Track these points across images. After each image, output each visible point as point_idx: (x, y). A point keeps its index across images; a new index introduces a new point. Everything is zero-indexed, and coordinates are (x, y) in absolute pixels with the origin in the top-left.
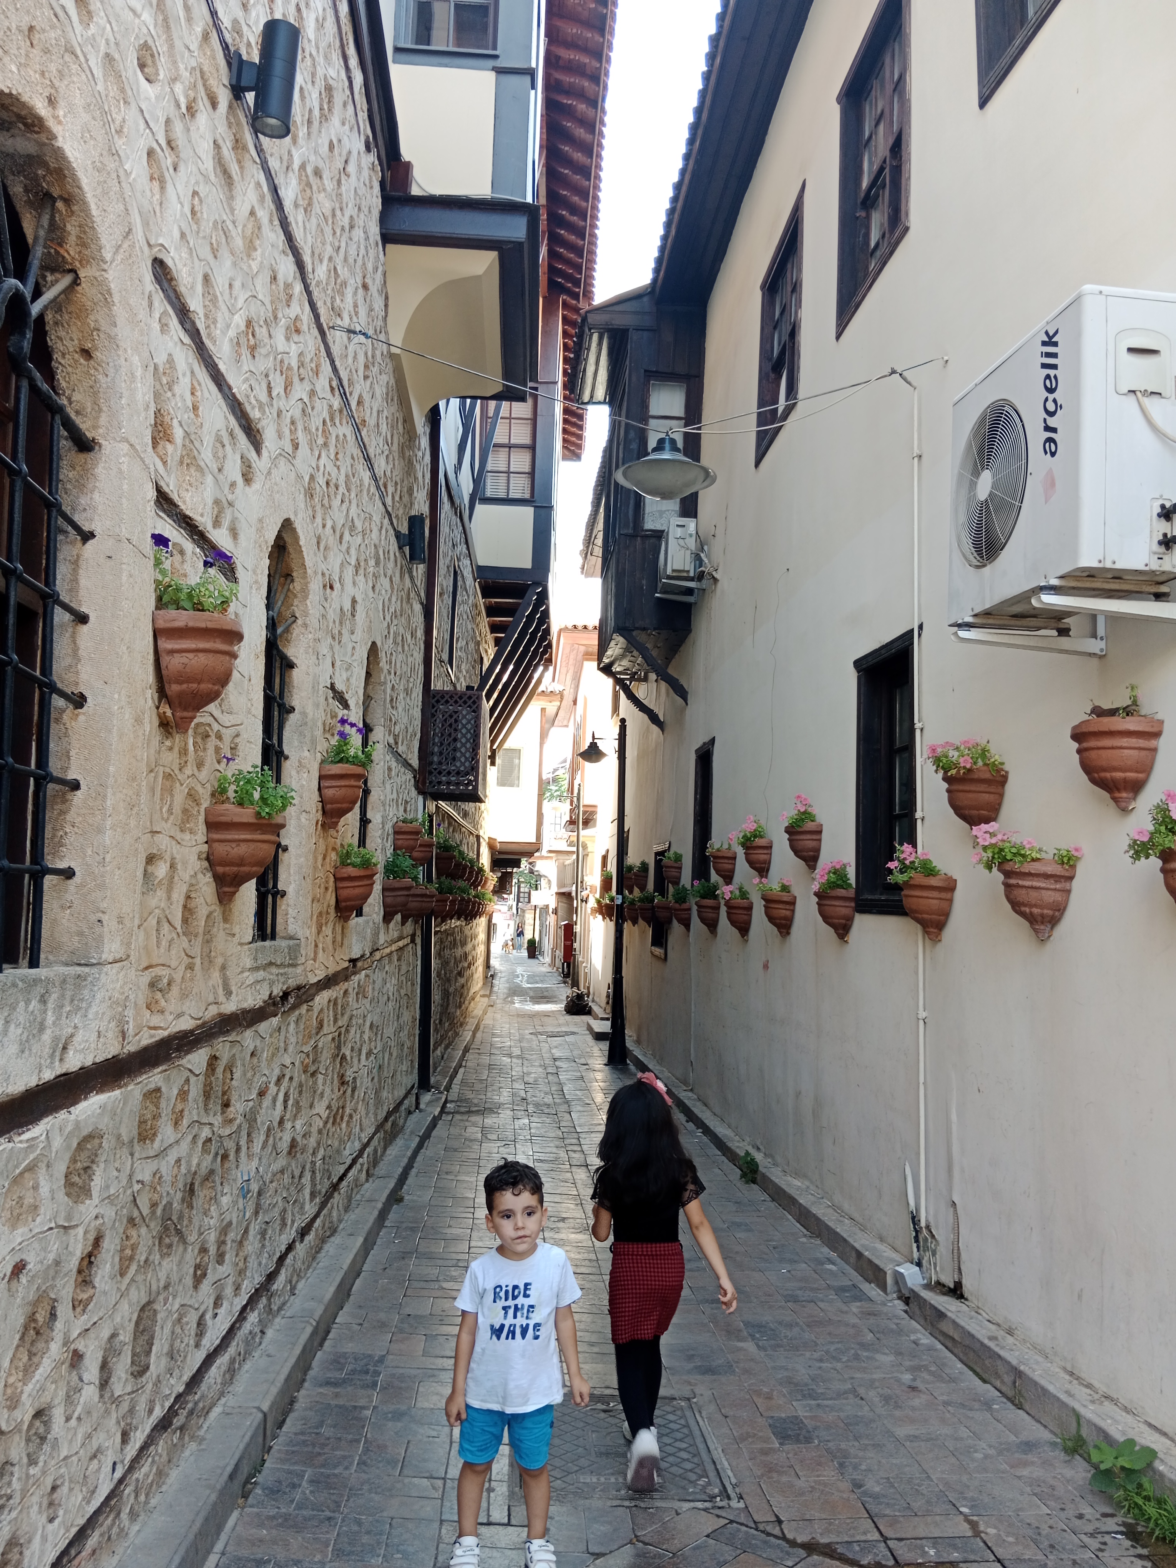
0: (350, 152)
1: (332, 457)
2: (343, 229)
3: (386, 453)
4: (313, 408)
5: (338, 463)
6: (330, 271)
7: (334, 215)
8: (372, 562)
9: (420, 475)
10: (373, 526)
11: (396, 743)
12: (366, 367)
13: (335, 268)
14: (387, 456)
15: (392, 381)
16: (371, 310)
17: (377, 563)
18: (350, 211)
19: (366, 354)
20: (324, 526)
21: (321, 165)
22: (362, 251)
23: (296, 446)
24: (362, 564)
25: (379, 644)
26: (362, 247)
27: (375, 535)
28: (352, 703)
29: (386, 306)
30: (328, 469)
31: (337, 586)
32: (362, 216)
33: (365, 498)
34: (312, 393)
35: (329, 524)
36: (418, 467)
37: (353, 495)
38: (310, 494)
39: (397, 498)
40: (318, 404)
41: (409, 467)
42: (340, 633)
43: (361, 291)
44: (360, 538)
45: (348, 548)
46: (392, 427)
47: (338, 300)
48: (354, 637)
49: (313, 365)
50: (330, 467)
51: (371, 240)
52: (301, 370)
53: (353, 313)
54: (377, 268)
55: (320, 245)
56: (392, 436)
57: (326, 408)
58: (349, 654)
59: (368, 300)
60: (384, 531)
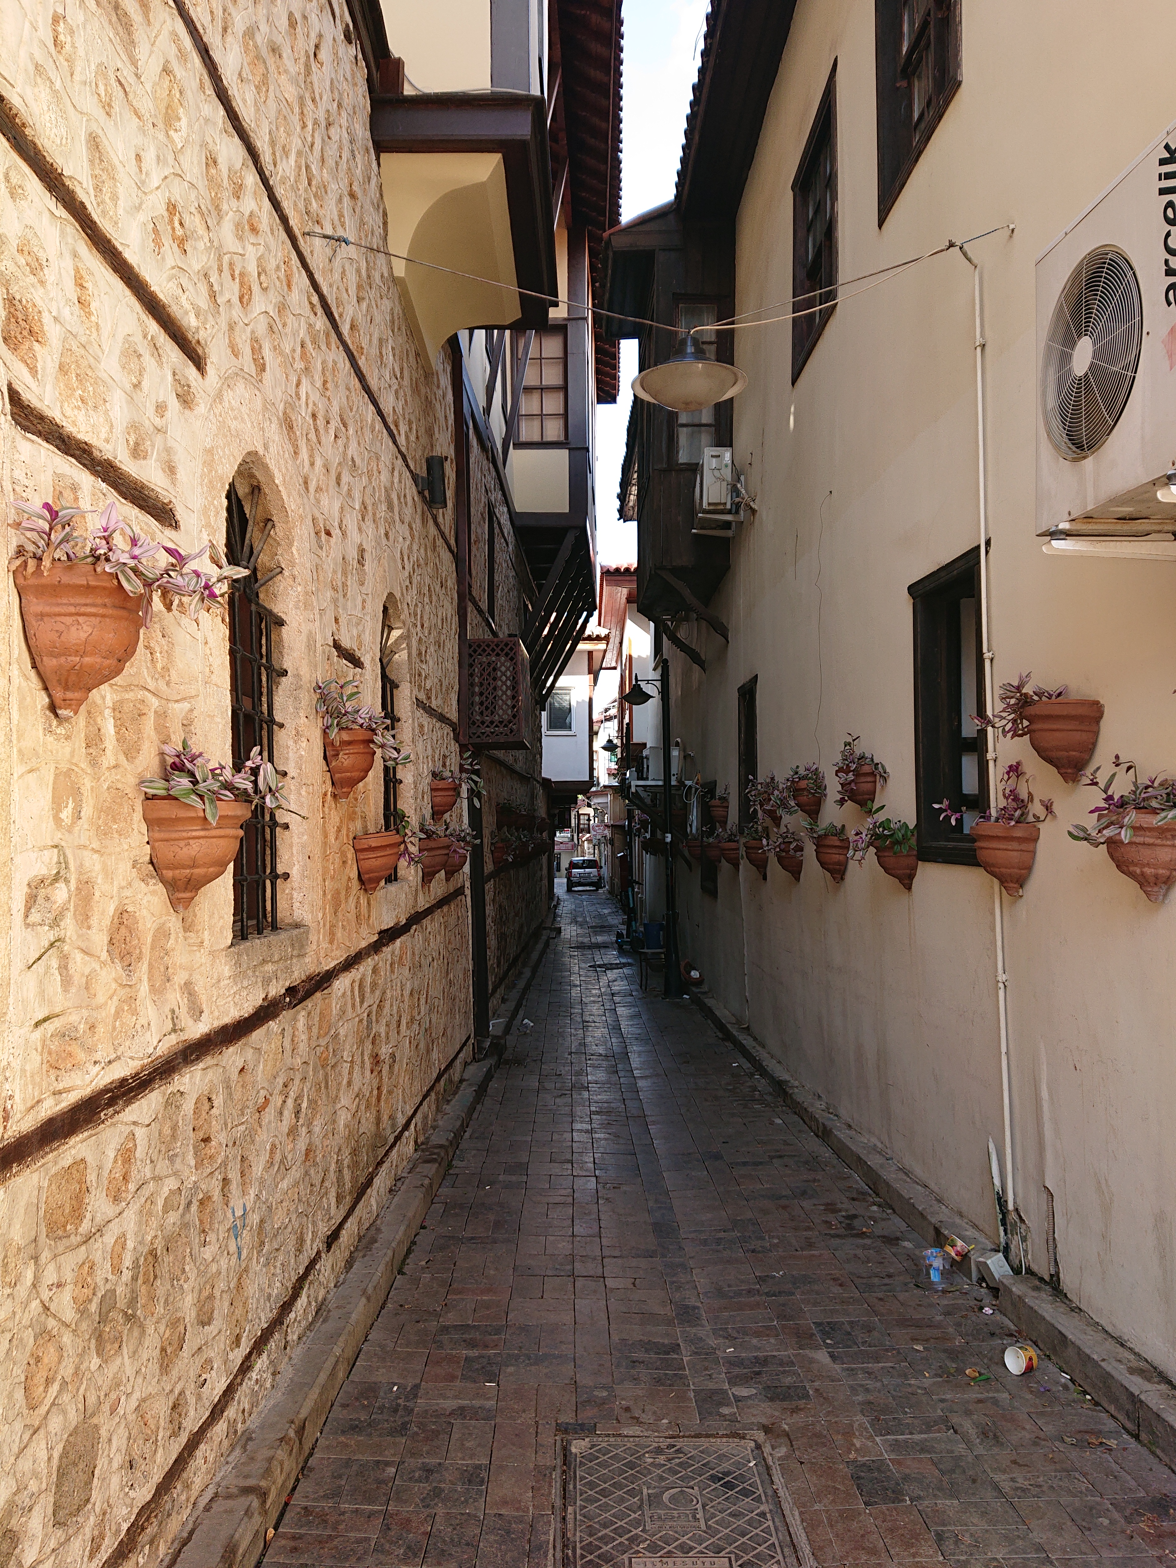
0: (320, 36)
1: (319, 384)
2: (316, 123)
3: (395, 387)
4: (284, 325)
5: (328, 393)
6: (300, 168)
7: (302, 105)
8: (384, 507)
9: (440, 415)
10: (382, 466)
11: (429, 698)
12: (359, 287)
13: (307, 167)
14: (396, 392)
15: (398, 310)
16: (362, 223)
17: (390, 507)
18: (326, 103)
19: (358, 271)
20: (312, 464)
21: (279, 39)
22: (346, 155)
23: (262, 368)
24: (370, 508)
25: (398, 595)
26: (346, 149)
27: (384, 477)
28: (366, 660)
29: (385, 223)
30: (312, 398)
31: (336, 532)
32: (344, 114)
33: (368, 436)
34: (282, 308)
35: (319, 462)
36: (438, 406)
37: (351, 431)
38: (288, 425)
39: (413, 438)
40: (290, 320)
41: (427, 406)
42: (344, 585)
43: (346, 200)
44: (365, 480)
45: (349, 490)
46: (401, 359)
47: (314, 205)
48: (364, 589)
49: (282, 274)
50: (315, 396)
51: (359, 144)
52: (263, 277)
53: (337, 222)
54: (369, 179)
55: (283, 135)
56: (402, 370)
57: (304, 326)
58: (360, 606)
59: (358, 210)
60: (396, 473)
